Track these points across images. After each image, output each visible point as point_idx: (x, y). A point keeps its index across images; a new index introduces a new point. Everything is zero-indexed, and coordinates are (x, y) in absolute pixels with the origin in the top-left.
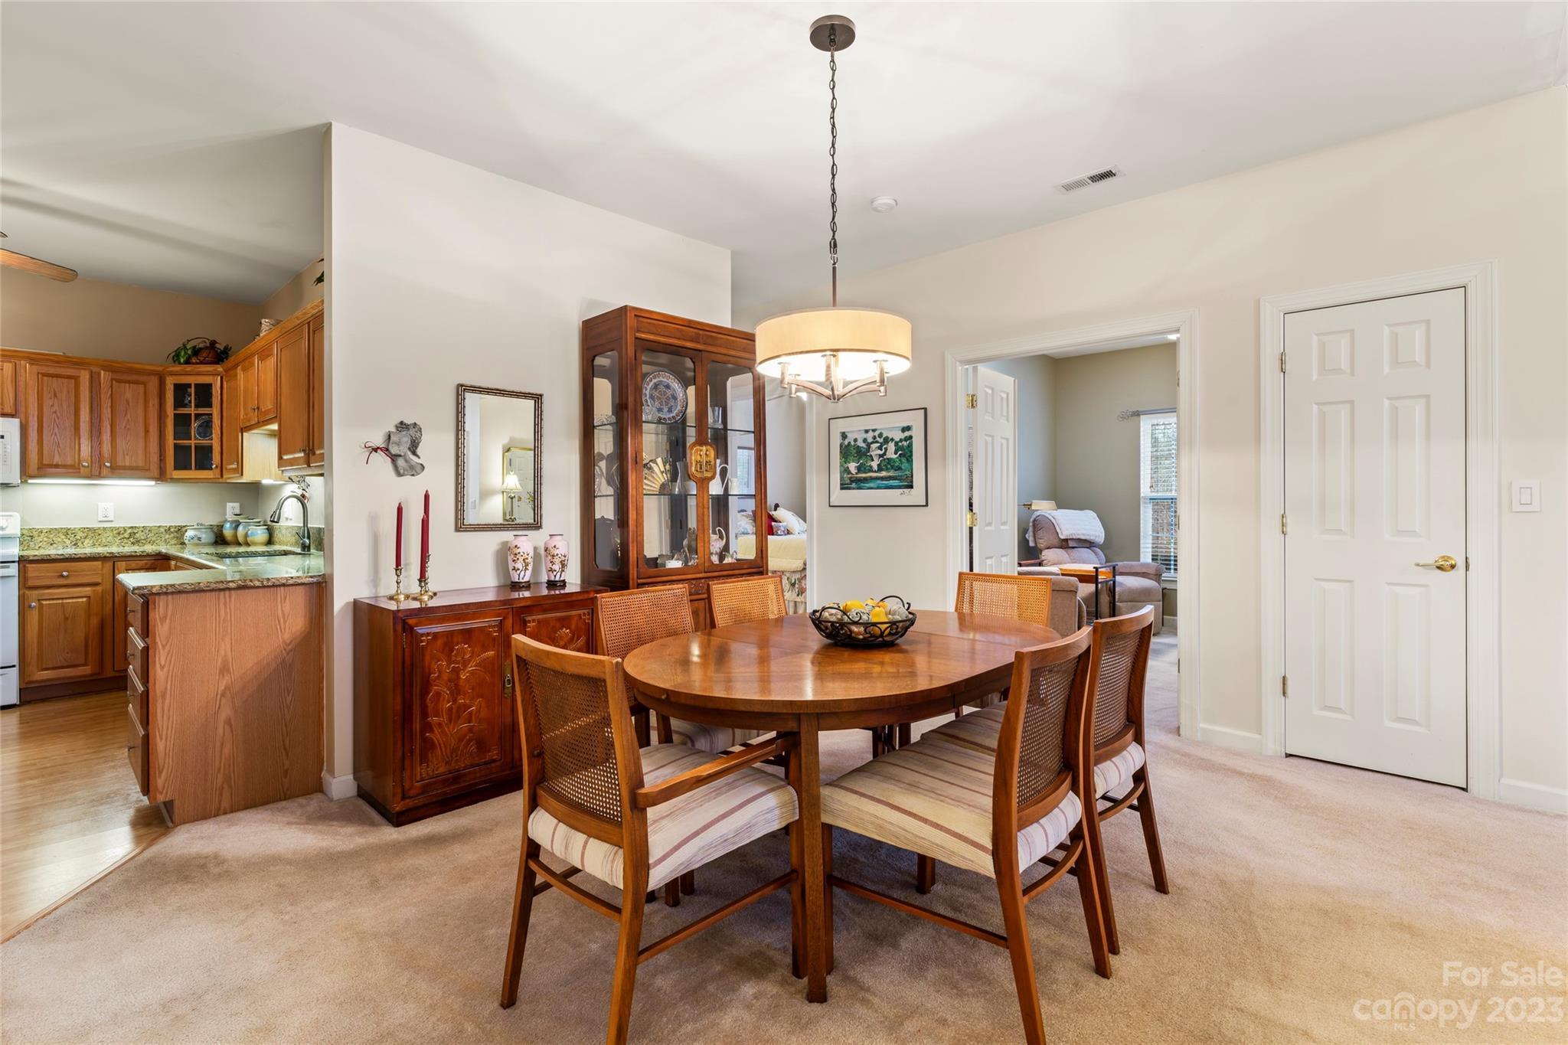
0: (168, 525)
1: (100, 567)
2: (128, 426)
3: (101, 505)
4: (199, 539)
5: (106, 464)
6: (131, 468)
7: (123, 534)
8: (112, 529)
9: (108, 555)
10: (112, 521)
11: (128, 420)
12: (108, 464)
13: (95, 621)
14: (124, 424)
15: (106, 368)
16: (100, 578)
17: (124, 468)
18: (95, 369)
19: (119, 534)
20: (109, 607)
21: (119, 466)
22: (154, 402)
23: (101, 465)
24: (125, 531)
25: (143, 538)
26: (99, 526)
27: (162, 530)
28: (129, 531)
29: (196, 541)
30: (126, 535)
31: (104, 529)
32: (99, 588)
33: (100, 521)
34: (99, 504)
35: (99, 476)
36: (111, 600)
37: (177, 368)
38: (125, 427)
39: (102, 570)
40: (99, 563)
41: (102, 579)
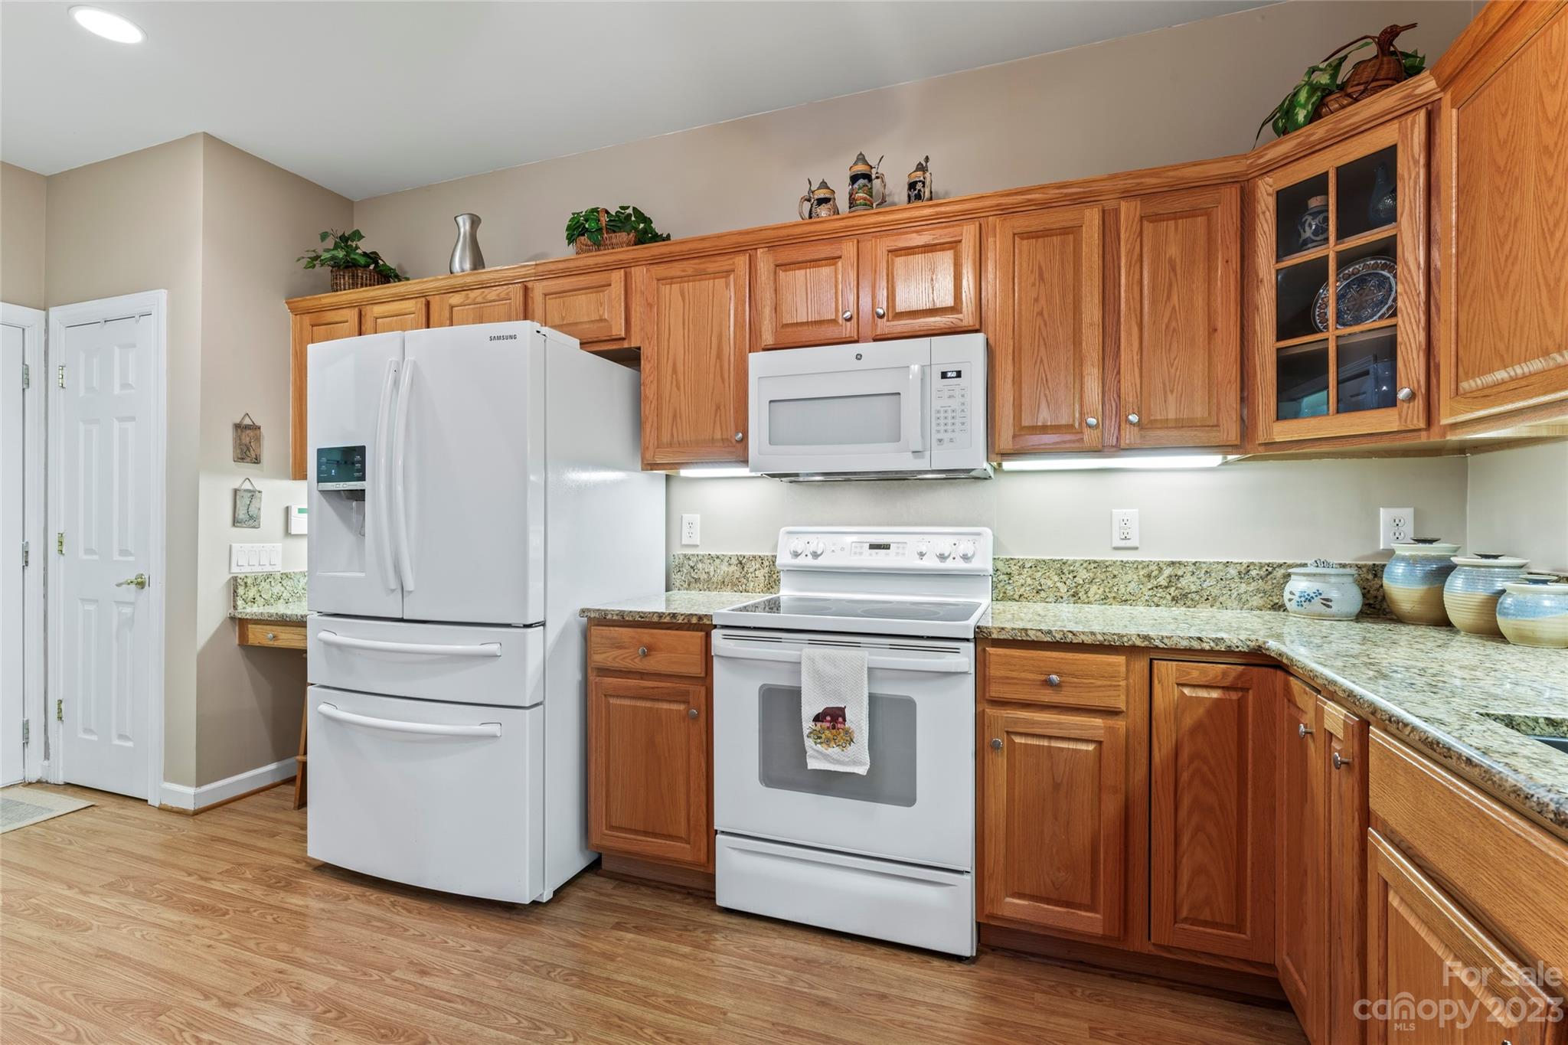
0: (1245, 561)
1: (1123, 669)
2: (1174, 324)
3: (1118, 513)
4: (1327, 602)
5: (1130, 417)
6: (1180, 424)
7: (1156, 577)
8: (1137, 565)
9: (1139, 642)
10: (1136, 548)
11: (1174, 308)
12: (1134, 418)
13: (1112, 806)
14: (1166, 320)
15: (1127, 195)
16: (1123, 698)
17: (1165, 424)
18: (1110, 205)
19: (1149, 576)
20: (1140, 773)
21: (1156, 421)
22: (1228, 252)
23: (1121, 420)
24: (1160, 570)
25: (1193, 588)
26: (1114, 559)
27: (1233, 572)
28: (1167, 572)
29: (1317, 606)
30: (1162, 581)
31: (1123, 564)
32: (1120, 724)
33: (1116, 549)
34: (1114, 511)
35: (1119, 449)
36: (1146, 754)
37: (1288, 145)
38: (1167, 327)
39: (1127, 678)
40: (1121, 659)
41: (1127, 702)
